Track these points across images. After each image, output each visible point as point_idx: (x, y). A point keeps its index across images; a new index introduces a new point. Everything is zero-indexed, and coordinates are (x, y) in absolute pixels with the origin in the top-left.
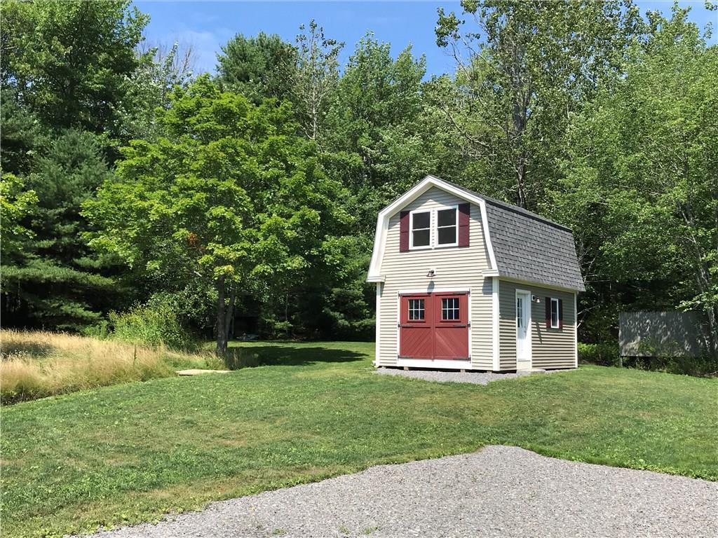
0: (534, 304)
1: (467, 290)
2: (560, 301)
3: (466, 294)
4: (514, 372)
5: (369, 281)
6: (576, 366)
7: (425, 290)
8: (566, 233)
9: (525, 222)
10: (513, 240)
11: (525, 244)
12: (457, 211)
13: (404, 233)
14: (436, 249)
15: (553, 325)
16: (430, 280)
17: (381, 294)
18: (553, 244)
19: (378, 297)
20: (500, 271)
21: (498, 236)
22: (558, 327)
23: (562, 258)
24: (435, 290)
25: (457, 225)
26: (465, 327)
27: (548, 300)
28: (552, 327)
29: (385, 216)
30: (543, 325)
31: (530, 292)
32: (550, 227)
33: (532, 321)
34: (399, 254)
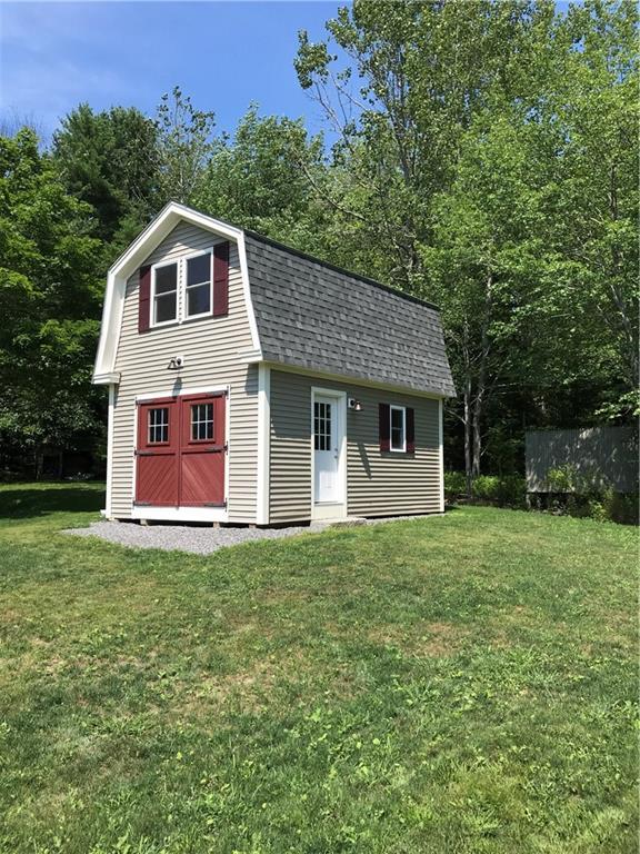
0: (351, 414)
1: (224, 388)
2: (410, 412)
3: (221, 396)
4: (307, 524)
5: (96, 382)
6: (442, 509)
7: (169, 394)
8: (425, 309)
9: (339, 282)
10: (306, 306)
11: (335, 315)
12: (212, 257)
13: (144, 301)
14: (185, 323)
15: (393, 447)
16: (176, 376)
17: (115, 403)
18: (397, 321)
19: (111, 408)
20: (264, 352)
21: (269, 294)
22: (404, 450)
23: (415, 345)
24: (183, 392)
25: (212, 282)
26: (219, 451)
27: (384, 409)
28: (391, 450)
29: (116, 276)
30: (373, 449)
31: (345, 393)
32: (392, 296)
33: (348, 440)
34: (138, 336)
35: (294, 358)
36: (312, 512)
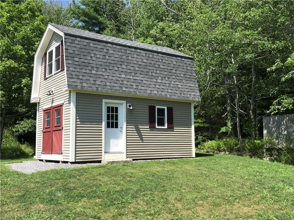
0: (129, 112)
1: (62, 102)
2: (170, 110)
3: (61, 106)
4: (100, 162)
5: (32, 102)
6: (194, 155)
7: (50, 106)
8: (183, 59)
9: (123, 51)
10: (100, 63)
11: (119, 66)
12: (61, 45)
13: (45, 67)
14: (55, 74)
15: (158, 125)
16: (52, 98)
17: (39, 110)
18: (162, 67)
19: (37, 112)
20: (68, 85)
21: (76, 59)
22: (166, 127)
23: (174, 77)
24: (54, 105)
25: (60, 56)
26: (61, 130)
27: (152, 109)
28: (157, 127)
29: (37, 57)
30: (145, 128)
31: (125, 102)
32: (160, 55)
33: (127, 123)
34: (44, 82)
35: (87, 87)
36: (103, 157)
